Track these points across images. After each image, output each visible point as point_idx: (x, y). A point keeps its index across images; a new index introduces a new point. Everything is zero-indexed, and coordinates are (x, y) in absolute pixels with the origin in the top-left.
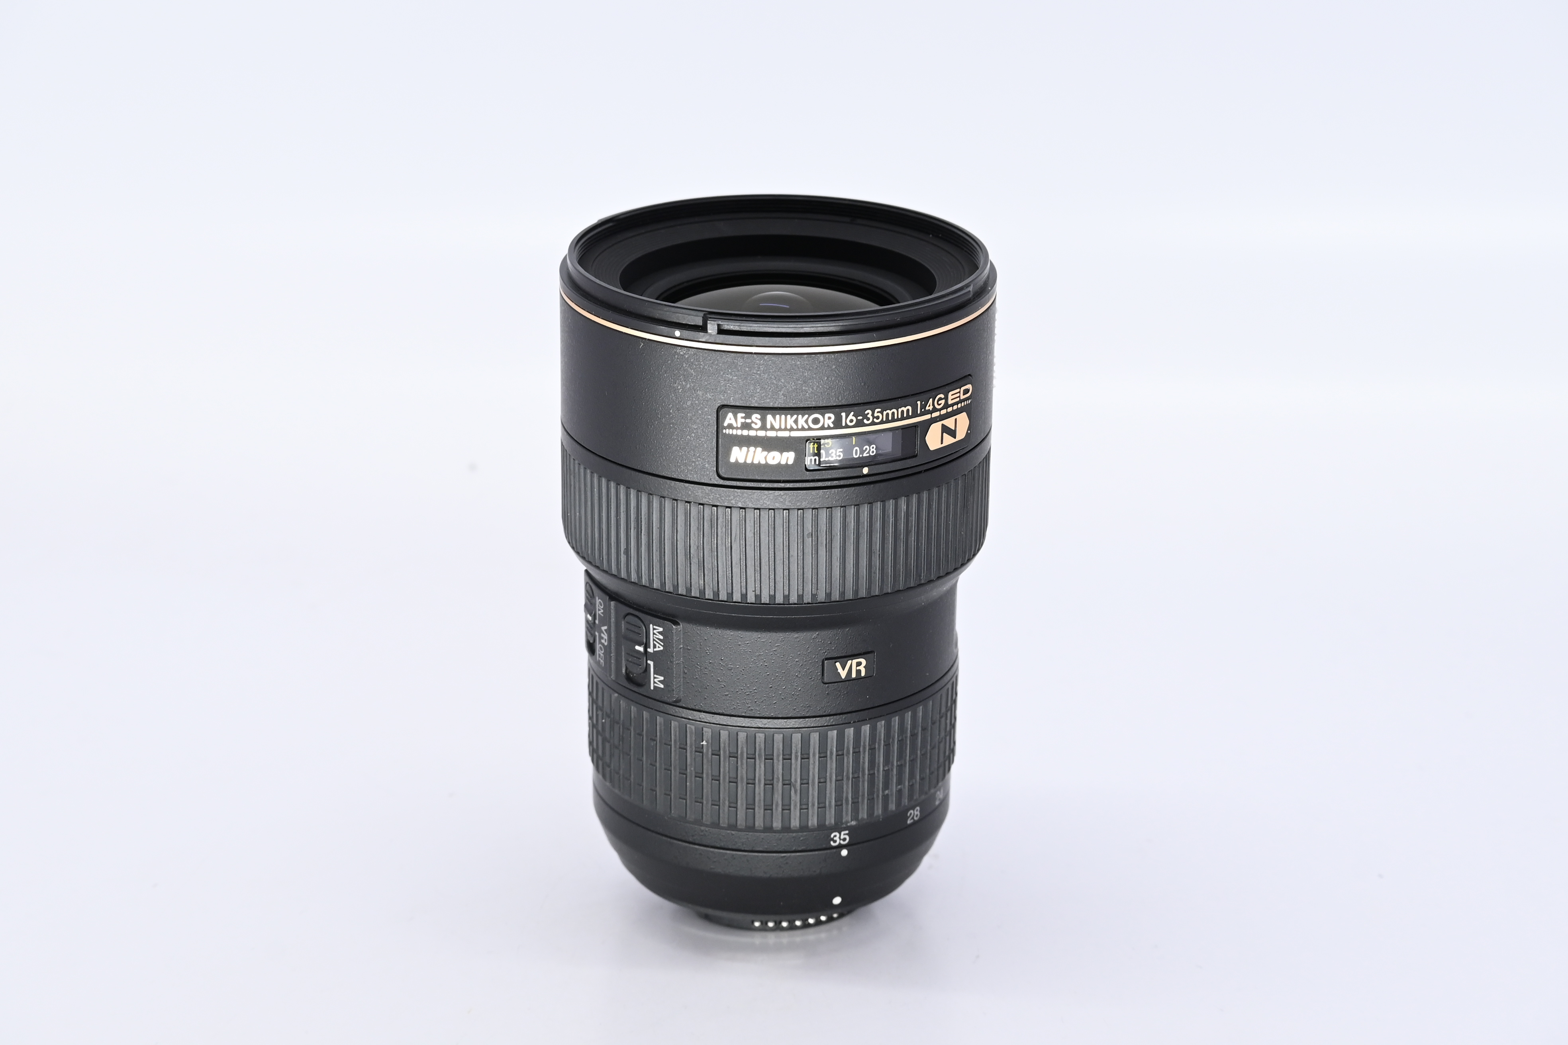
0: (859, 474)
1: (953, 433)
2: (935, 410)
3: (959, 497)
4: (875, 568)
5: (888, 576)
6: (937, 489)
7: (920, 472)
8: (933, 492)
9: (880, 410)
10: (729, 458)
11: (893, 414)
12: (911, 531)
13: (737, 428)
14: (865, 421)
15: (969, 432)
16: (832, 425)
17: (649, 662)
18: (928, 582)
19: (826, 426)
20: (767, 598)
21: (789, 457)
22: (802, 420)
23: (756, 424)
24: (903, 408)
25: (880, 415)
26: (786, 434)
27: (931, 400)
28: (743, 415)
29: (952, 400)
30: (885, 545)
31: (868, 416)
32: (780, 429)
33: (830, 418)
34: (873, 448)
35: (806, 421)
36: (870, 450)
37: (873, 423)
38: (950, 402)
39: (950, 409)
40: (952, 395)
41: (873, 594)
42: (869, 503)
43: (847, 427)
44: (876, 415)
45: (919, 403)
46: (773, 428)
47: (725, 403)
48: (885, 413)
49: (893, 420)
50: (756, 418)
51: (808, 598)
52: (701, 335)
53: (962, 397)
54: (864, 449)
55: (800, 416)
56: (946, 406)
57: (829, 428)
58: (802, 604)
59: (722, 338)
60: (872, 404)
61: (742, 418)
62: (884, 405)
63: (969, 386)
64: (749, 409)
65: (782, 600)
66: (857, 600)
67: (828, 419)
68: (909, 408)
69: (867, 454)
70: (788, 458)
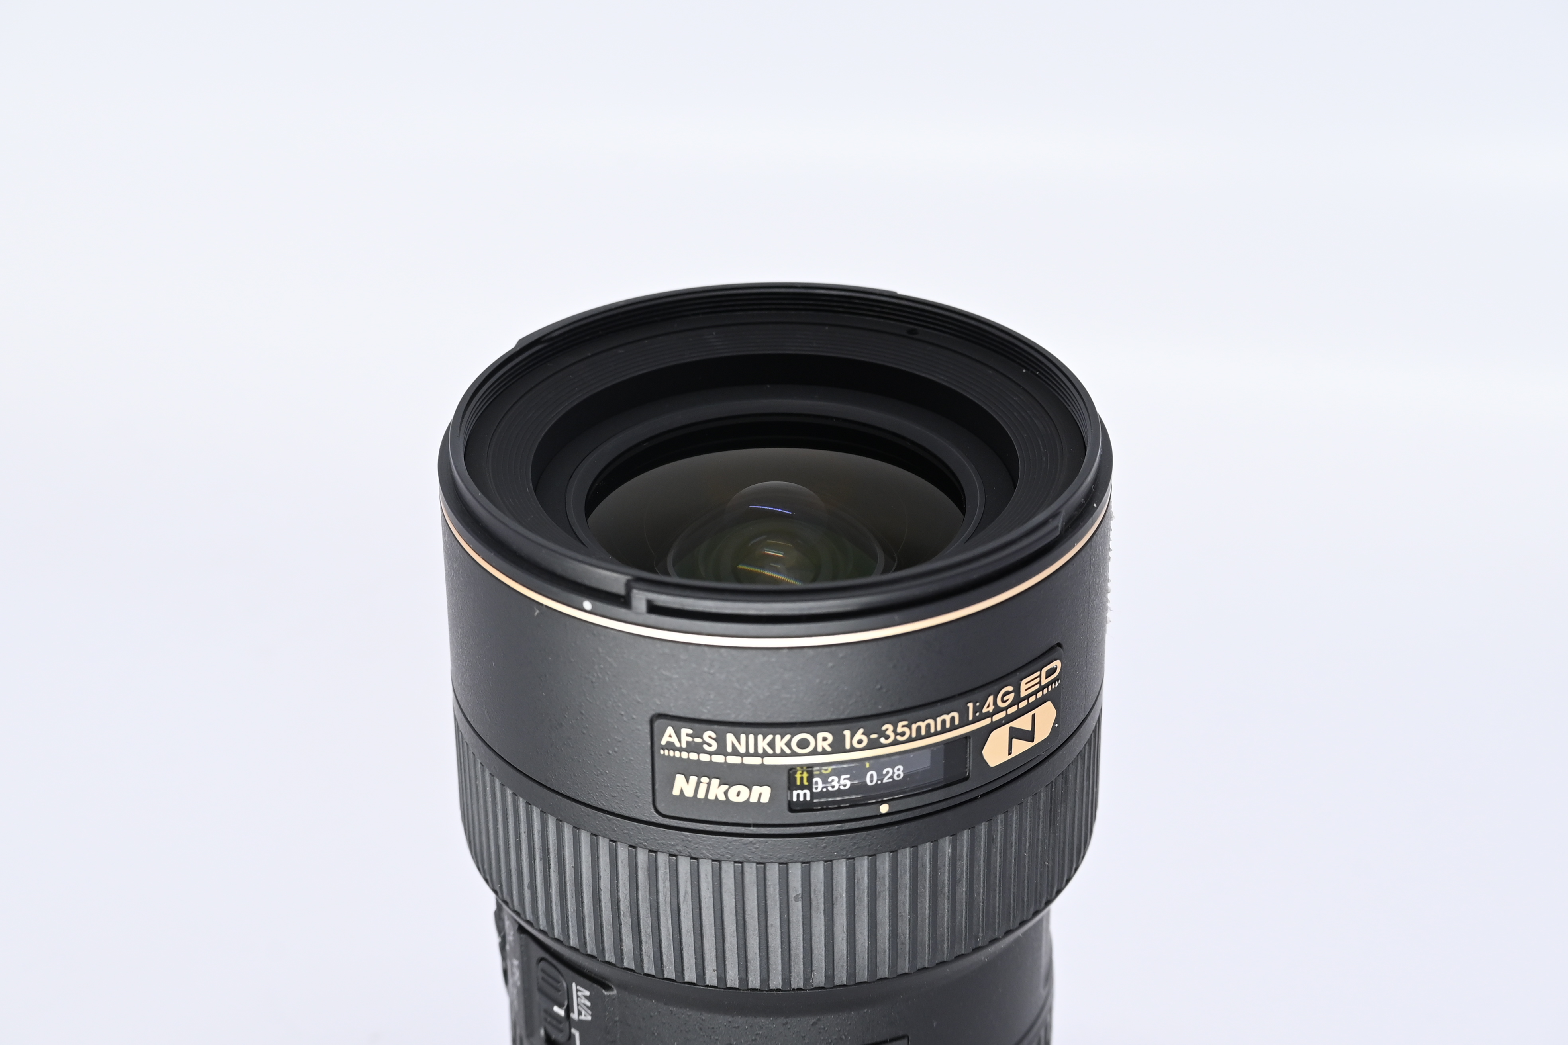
0: (874, 814)
1: (1028, 736)
2: (998, 710)
3: (1042, 816)
4: (902, 937)
5: (925, 945)
6: (1003, 815)
7: (976, 798)
8: (997, 819)
9: (905, 723)
10: (672, 791)
11: (928, 726)
12: (961, 880)
13: (681, 750)
14: (883, 740)
15: (1057, 725)
16: (829, 749)
17: (574, 1031)
18: (990, 942)
19: (820, 749)
20: (735, 980)
21: (763, 793)
22: (780, 744)
23: (710, 745)
24: (944, 717)
25: (907, 730)
26: (757, 761)
27: (991, 699)
28: (690, 731)
29: (1026, 690)
30: (919, 904)
31: (888, 733)
32: (747, 754)
33: (825, 739)
34: (899, 770)
35: (788, 744)
36: (894, 773)
37: (895, 743)
38: (1023, 694)
39: (1023, 704)
40: (1027, 683)
41: (900, 971)
42: (891, 852)
43: (853, 749)
44: (899, 730)
45: (970, 705)
46: (735, 752)
47: (662, 711)
48: (914, 727)
49: (929, 735)
50: (710, 737)
51: (799, 983)
52: (622, 612)
53: (1044, 682)
54: (884, 772)
55: (778, 737)
56: (1017, 700)
57: (824, 752)
58: (790, 990)
59: (654, 618)
60: (893, 715)
61: (688, 735)
62: (914, 714)
63: (1057, 664)
64: (699, 723)
65: (759, 984)
66: (875, 981)
67: (824, 739)
68: (956, 715)
69: (889, 779)
70: (760, 795)
